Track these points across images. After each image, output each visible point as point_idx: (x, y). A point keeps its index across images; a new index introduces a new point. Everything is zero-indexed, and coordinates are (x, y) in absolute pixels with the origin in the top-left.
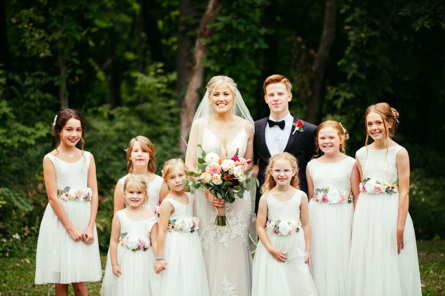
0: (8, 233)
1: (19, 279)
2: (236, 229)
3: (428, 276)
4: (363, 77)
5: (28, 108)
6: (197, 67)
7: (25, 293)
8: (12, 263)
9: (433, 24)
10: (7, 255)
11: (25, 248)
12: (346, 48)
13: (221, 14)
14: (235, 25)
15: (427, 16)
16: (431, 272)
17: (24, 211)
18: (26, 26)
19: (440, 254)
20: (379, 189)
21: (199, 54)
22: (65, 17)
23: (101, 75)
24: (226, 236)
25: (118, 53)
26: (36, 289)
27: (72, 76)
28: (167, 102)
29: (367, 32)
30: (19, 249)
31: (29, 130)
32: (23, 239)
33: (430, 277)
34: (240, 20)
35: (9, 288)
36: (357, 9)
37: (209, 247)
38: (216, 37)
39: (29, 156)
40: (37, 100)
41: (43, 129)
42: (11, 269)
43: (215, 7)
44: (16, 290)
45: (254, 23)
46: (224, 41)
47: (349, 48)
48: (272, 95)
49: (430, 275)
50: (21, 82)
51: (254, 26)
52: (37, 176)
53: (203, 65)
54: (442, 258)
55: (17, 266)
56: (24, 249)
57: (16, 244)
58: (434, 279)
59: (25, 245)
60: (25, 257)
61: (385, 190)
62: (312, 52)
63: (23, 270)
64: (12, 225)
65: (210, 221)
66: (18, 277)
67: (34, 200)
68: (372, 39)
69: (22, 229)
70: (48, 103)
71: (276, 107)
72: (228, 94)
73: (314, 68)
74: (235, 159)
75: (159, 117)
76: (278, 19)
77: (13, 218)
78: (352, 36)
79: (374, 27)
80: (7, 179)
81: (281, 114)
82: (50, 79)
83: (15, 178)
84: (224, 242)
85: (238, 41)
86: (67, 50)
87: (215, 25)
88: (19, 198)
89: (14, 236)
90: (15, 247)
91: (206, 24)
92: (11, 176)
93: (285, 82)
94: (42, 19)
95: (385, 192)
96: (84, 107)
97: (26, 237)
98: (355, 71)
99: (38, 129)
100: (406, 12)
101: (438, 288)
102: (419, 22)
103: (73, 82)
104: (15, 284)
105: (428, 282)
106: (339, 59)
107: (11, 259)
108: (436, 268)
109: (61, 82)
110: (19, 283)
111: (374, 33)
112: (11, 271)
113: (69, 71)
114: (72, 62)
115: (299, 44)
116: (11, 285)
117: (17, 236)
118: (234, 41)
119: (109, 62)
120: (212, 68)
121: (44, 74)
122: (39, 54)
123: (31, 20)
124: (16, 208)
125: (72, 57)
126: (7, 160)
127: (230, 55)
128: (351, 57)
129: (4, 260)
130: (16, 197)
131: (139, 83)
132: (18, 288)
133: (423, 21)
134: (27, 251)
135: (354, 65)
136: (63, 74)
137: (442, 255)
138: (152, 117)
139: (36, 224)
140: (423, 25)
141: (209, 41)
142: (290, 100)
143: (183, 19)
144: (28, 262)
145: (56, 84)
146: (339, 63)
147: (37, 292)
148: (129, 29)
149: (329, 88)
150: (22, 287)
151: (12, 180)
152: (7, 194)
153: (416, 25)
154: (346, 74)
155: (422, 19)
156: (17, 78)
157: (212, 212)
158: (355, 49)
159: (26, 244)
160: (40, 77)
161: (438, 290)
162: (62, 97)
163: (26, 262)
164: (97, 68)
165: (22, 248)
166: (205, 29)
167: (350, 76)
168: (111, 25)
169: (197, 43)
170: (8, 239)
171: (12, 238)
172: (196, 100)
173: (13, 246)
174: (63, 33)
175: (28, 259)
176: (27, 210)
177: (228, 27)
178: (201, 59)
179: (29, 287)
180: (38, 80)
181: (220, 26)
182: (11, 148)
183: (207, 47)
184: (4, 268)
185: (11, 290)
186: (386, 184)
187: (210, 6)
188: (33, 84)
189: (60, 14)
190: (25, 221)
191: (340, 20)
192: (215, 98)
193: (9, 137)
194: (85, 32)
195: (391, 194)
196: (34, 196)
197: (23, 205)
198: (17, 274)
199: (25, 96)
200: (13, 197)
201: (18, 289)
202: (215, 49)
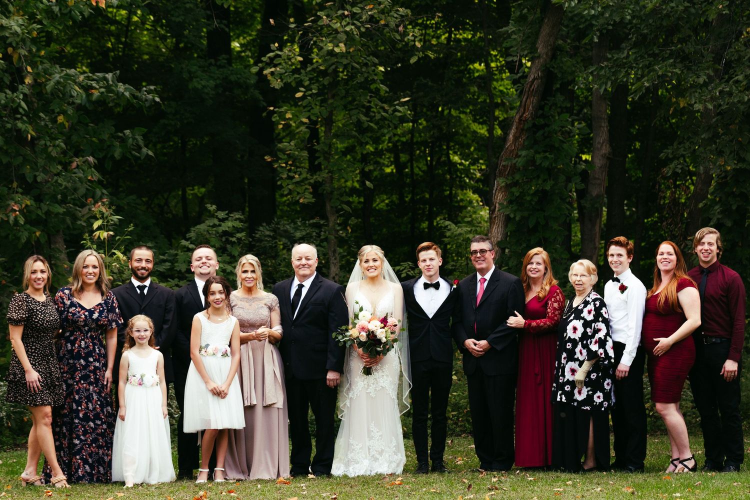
2: (382, 381)
6: (495, 214)
13: (523, 146)
14: (538, 161)
18: (284, 165)
21: (498, 198)
24: (373, 387)
48: (425, 261)
71: (429, 271)
72: (376, 260)
74: (384, 321)
81: (433, 277)
84: (370, 393)
85: (545, 181)
86: (335, 195)
87: (515, 161)
93: (435, 249)
103: (344, 235)
113: (339, 221)
114: (343, 209)
118: (540, 181)
120: (512, 215)
125: (342, 203)
127: (535, 199)
136: (331, 224)
141: (509, 180)
142: (440, 264)
169: (496, 183)
178: (500, 203)
181: (520, 162)
183: (508, 189)
187: (511, 136)
192: (366, 265)
202: (515, 191)
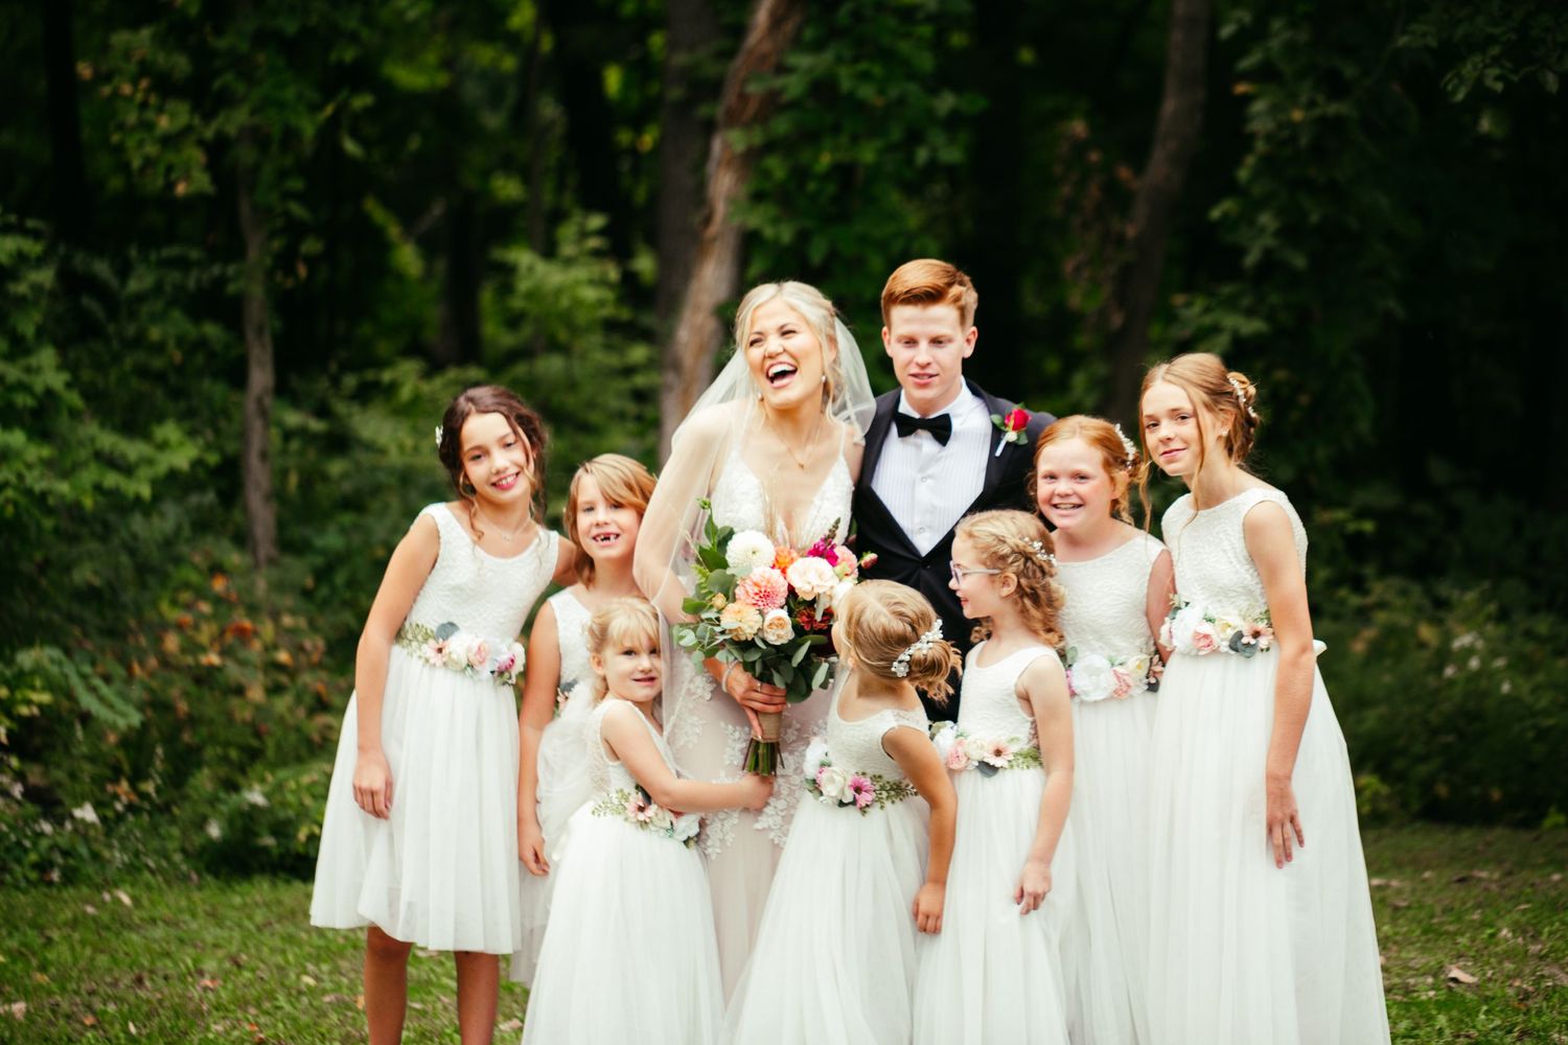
0: (59, 803)
1: (92, 959)
3: (1492, 947)
4: (1299, 261)
5: (143, 372)
6: (714, 228)
7: (105, 1004)
8: (72, 905)
9: (1515, 78)
10: (55, 876)
11: (117, 854)
12: (1237, 162)
13: (797, 43)
14: (846, 84)
15: (1495, 50)
16: (1505, 932)
17: (114, 727)
18: (127, 89)
19: (1549, 875)
20: (1207, 642)
21: (723, 185)
22: (261, 58)
23: (408, 258)
24: (775, 807)
25: (470, 180)
26: (148, 990)
27: (286, 261)
28: (621, 351)
29: (1312, 104)
30: (96, 856)
31: (133, 450)
32: (110, 823)
33: (1498, 949)
34: (863, 66)
35: (54, 987)
36: (1277, 24)
37: (721, 848)
38: (782, 125)
39: (135, 537)
40: (171, 343)
41: (181, 444)
42: (66, 924)
43: (776, 21)
44: (77, 993)
45: (911, 75)
46: (810, 137)
47: (1250, 160)
48: (911, 341)
49: (1497, 945)
50: (114, 282)
51: (913, 88)
52: (165, 607)
53: (736, 221)
54: (1556, 885)
55: (85, 914)
56: (113, 856)
57: (86, 838)
58: (1509, 955)
59: (115, 843)
60: (116, 885)
61: (1227, 643)
62: (1124, 173)
63: (108, 928)
64: (73, 776)
65: (726, 757)
66: (88, 951)
67: (150, 690)
68: (1329, 127)
69: (110, 788)
70: (211, 355)
71: (924, 385)
72: (792, 332)
73: (1131, 231)
75: (591, 405)
76: (1026, 56)
77: (75, 751)
78: (1261, 116)
79: (1336, 86)
80: (56, 618)
82: (216, 270)
83: (88, 615)
84: (770, 829)
85: (855, 139)
86: (268, 172)
87: (778, 82)
88: (98, 682)
89: (78, 813)
90: (83, 851)
91: (745, 81)
92: (76, 609)
93: (957, 300)
94: (181, 64)
95: (1227, 649)
96: (333, 367)
97: (120, 817)
98: (1268, 241)
99: (163, 446)
100: (1424, 35)
101: (1519, 987)
102: (1468, 69)
103: (290, 283)
104: (75, 973)
105: (1487, 968)
106: (1215, 200)
107: (69, 893)
108: (1524, 919)
109: (250, 282)
110: (89, 972)
111: (1333, 109)
112: (66, 931)
113: (277, 244)
114: (287, 214)
115: (1080, 148)
116: (62, 979)
117: (87, 813)
118: (844, 139)
119: (437, 210)
120: (769, 232)
121: (195, 254)
122: (170, 186)
123: (145, 69)
124: (86, 718)
125: (288, 196)
126: (59, 549)
127: (831, 189)
128: (1257, 190)
129: (46, 895)
130: (84, 677)
131: (523, 285)
132: (84, 987)
133: (1480, 65)
134: (123, 863)
135: (1266, 219)
136: (253, 254)
137: (1556, 877)
138: (571, 402)
139: (152, 771)
140: (1479, 81)
141: (757, 137)
143: (681, 59)
144: (126, 900)
145: (232, 288)
146: (1216, 213)
147: (148, 1001)
148: (512, 95)
149: (1179, 299)
150: (97, 984)
151: (80, 622)
152: (54, 670)
153: (1456, 81)
154: (1240, 252)
155: (1477, 58)
156: (102, 268)
157: (730, 727)
158: (1268, 164)
159: (122, 839)
160: (182, 264)
161: (1518, 995)
162: (251, 335)
163: (118, 901)
164: (394, 231)
165: (106, 854)
166: (743, 97)
167: (1251, 259)
168: (442, 79)
169: (717, 146)
170: (58, 822)
171: (72, 817)
172: (714, 344)
173: (75, 849)
174: (254, 112)
175: (126, 892)
176: (122, 723)
177: (823, 89)
178: (731, 200)
179: (122, 986)
180: (174, 277)
181: (793, 86)
182: (74, 510)
183: (751, 160)
184: (42, 921)
185: (62, 995)
186: (1231, 623)
187: (762, 17)
188: (158, 288)
189: (244, 47)
190: (118, 761)
191: (1219, 61)
193: (65, 475)
194: (329, 110)
195: (1249, 657)
196: (152, 675)
197: (111, 706)
198: (83, 943)
199: (131, 330)
200: (75, 681)
201: (84, 993)
202: (777, 167)
